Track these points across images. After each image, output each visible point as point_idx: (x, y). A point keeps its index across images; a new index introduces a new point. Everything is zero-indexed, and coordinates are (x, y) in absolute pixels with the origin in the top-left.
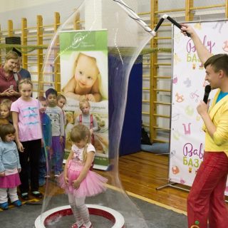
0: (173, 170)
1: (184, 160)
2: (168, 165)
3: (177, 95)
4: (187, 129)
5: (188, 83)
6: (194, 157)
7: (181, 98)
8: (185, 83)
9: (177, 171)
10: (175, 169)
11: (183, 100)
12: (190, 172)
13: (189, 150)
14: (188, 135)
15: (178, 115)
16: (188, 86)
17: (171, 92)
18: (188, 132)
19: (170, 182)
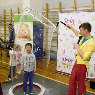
0: (58, 67)
1: (62, 63)
2: (56, 64)
3: (60, 39)
4: (64, 52)
5: (64, 35)
6: (66, 62)
7: (61, 40)
8: (63, 35)
9: (59, 67)
10: (59, 66)
11: (62, 41)
12: (65, 67)
13: (64, 59)
14: (64, 54)
15: (60, 46)
16: (64, 36)
17: (58, 38)
18: (64, 53)
19: (57, 71)
